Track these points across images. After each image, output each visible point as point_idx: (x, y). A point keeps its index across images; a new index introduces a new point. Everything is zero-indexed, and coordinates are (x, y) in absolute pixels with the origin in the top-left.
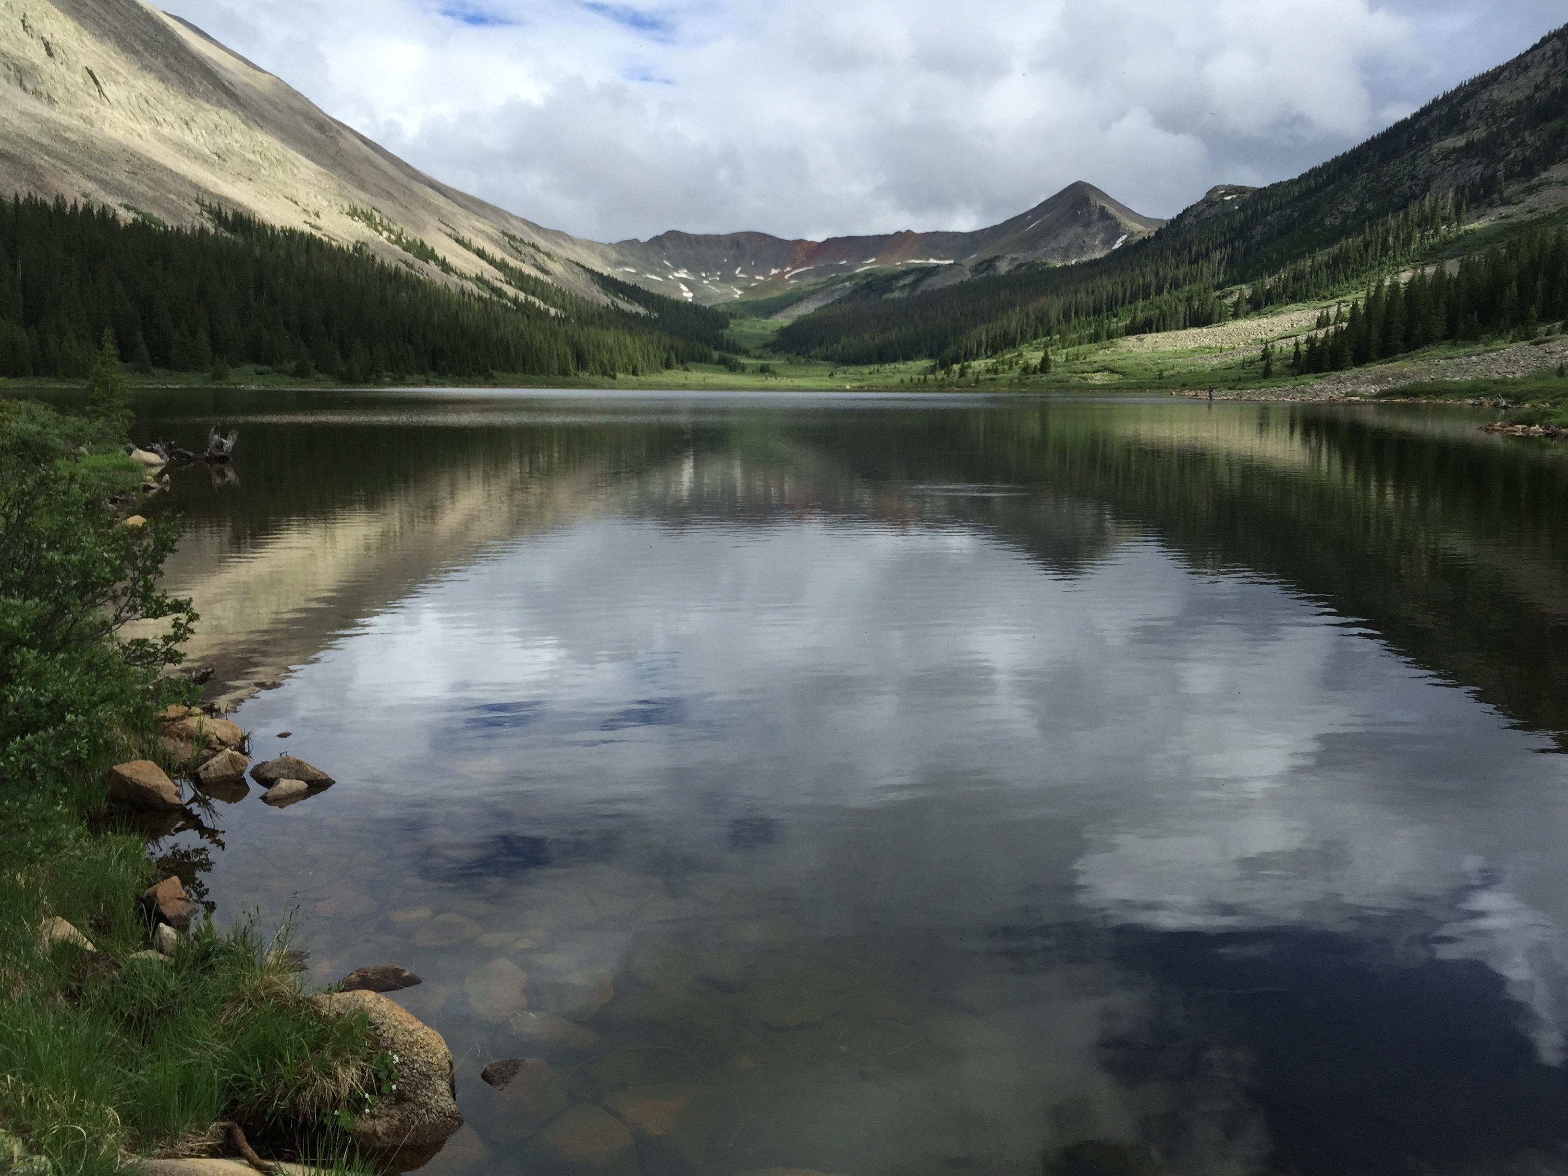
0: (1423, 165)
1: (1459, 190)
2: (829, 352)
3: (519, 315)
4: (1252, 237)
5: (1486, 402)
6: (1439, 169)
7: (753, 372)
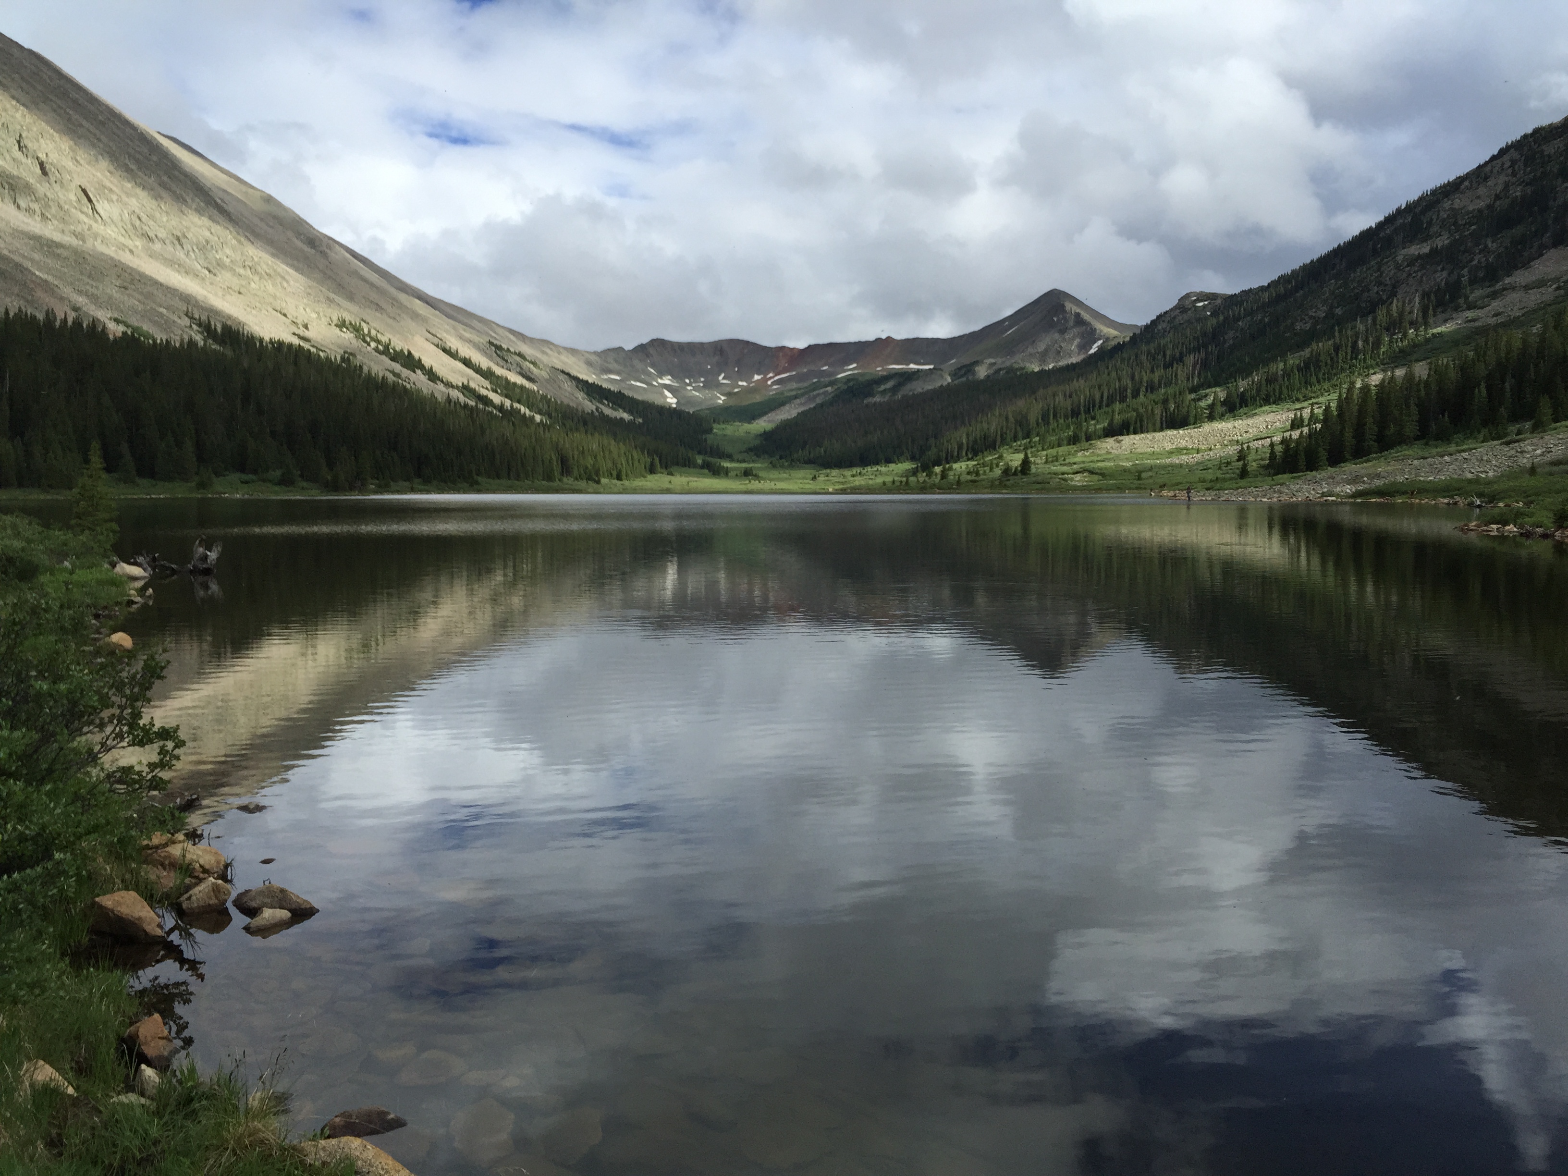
0: (1389, 271)
1: (1425, 295)
2: (812, 455)
3: (505, 423)
4: (1225, 341)
5: (1461, 502)
6: (1405, 275)
7: (737, 475)
